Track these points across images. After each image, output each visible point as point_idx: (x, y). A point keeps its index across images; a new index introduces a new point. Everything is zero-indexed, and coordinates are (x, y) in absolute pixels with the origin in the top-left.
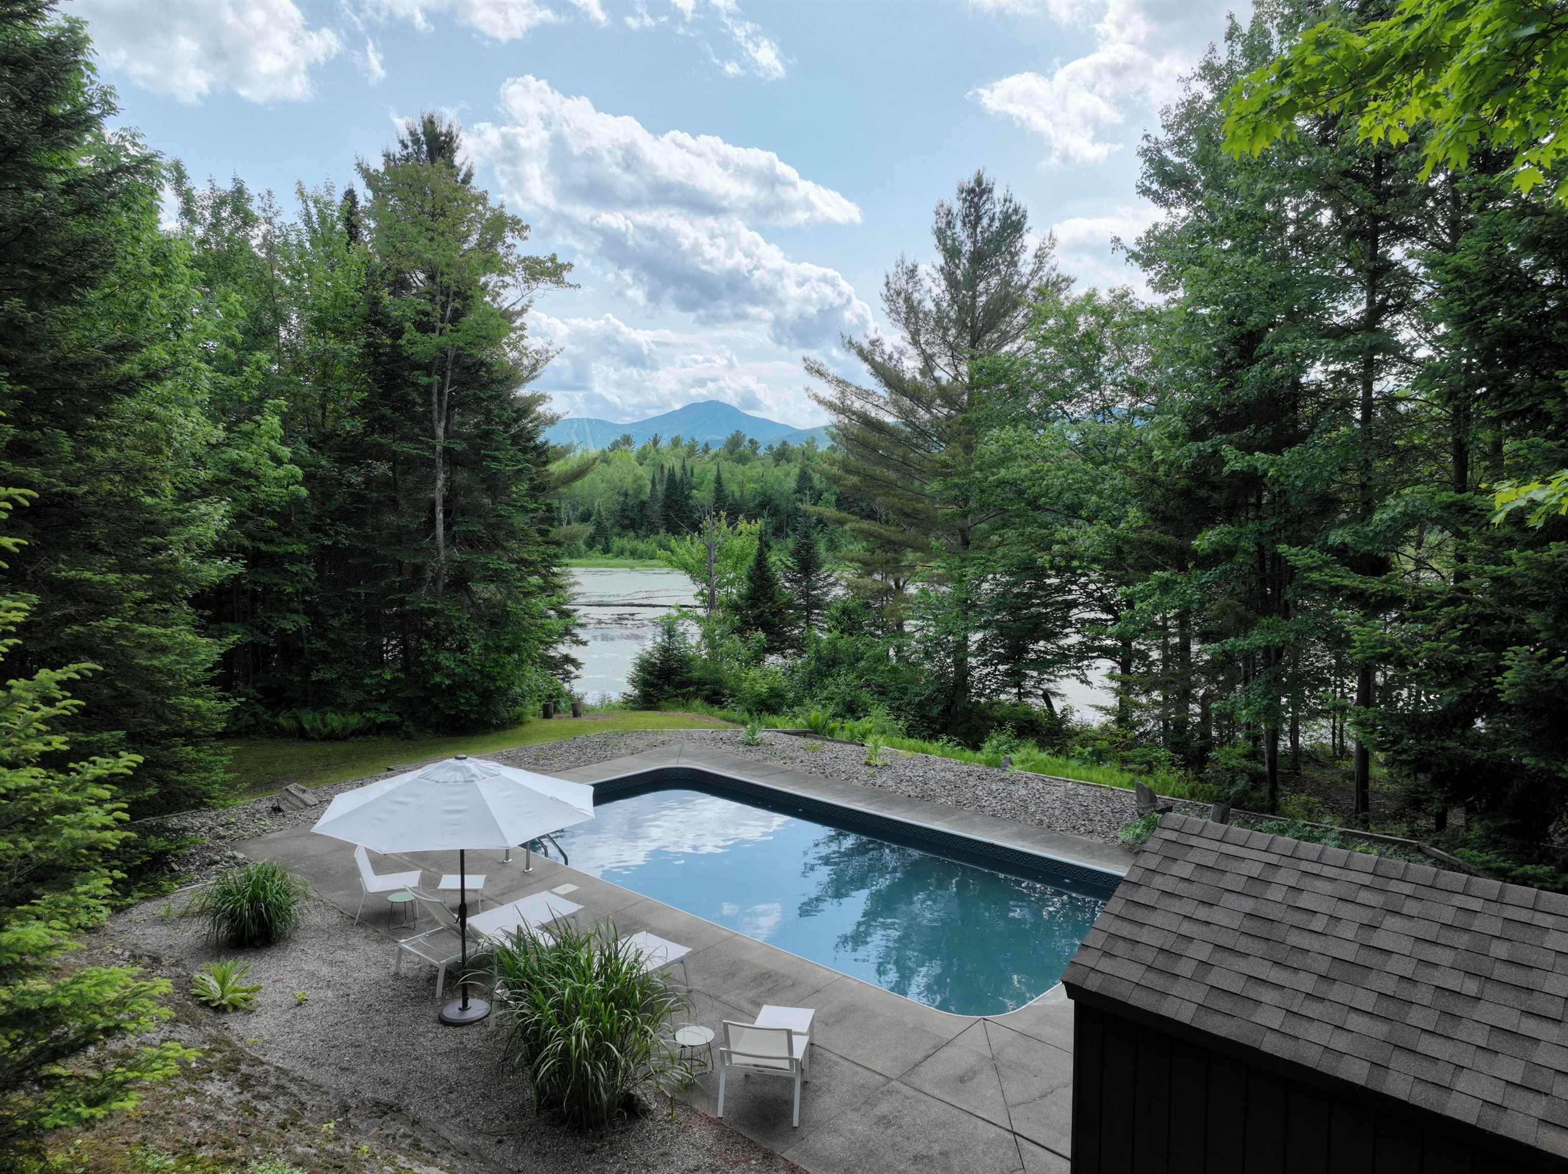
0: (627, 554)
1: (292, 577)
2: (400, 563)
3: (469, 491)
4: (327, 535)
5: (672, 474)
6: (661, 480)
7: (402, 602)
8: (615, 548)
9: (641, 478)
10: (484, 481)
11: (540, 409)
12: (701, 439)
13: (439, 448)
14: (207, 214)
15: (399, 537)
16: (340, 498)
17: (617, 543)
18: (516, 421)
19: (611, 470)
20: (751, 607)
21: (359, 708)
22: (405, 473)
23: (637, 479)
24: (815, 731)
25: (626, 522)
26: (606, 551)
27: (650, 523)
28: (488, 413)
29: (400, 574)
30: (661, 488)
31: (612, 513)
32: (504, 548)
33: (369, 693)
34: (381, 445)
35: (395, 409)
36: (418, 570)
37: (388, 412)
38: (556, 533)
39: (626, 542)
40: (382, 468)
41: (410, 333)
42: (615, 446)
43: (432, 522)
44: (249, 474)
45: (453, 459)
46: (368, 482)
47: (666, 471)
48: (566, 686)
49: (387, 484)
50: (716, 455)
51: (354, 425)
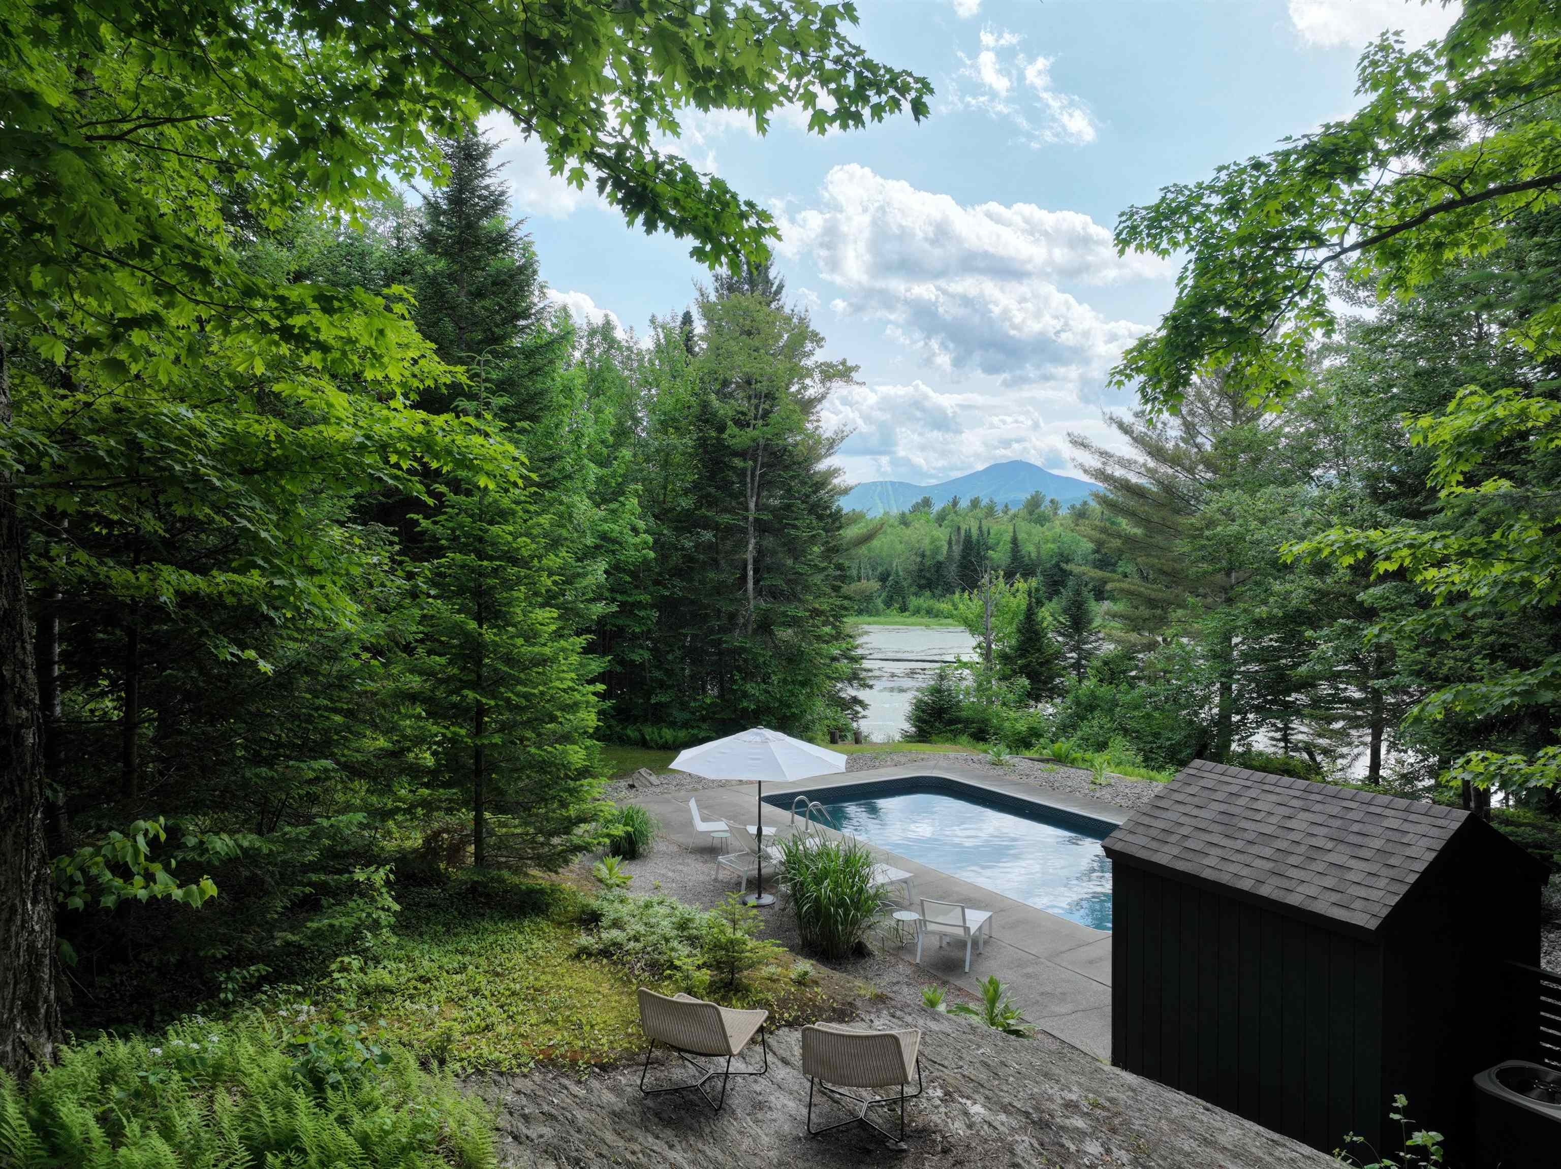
0: (923, 612)
1: (640, 621)
2: (719, 611)
3: (774, 553)
4: (665, 587)
5: (968, 537)
6: (958, 542)
7: (720, 642)
8: (911, 608)
9: (939, 539)
10: (785, 545)
11: (836, 481)
12: (1000, 499)
13: (751, 518)
14: (583, 341)
15: (719, 590)
16: (676, 559)
17: (914, 602)
18: (815, 492)
19: (908, 532)
20: (1021, 656)
21: (686, 725)
22: (723, 539)
23: (933, 540)
24: (1059, 759)
25: (923, 582)
26: (903, 609)
27: (946, 583)
28: (789, 490)
29: (719, 618)
30: (957, 549)
31: (909, 573)
32: (800, 600)
33: (693, 713)
34: (706, 517)
35: (718, 488)
36: (732, 616)
37: (712, 490)
38: (848, 589)
39: (924, 601)
40: (708, 536)
41: (732, 429)
42: (916, 508)
43: (744, 578)
44: (614, 541)
45: (762, 528)
46: (697, 546)
47: (963, 532)
48: (855, 725)
49: (711, 547)
50: (1015, 516)
51: (686, 503)
